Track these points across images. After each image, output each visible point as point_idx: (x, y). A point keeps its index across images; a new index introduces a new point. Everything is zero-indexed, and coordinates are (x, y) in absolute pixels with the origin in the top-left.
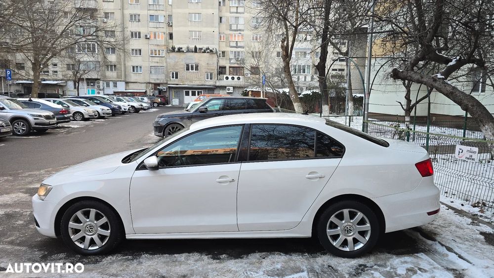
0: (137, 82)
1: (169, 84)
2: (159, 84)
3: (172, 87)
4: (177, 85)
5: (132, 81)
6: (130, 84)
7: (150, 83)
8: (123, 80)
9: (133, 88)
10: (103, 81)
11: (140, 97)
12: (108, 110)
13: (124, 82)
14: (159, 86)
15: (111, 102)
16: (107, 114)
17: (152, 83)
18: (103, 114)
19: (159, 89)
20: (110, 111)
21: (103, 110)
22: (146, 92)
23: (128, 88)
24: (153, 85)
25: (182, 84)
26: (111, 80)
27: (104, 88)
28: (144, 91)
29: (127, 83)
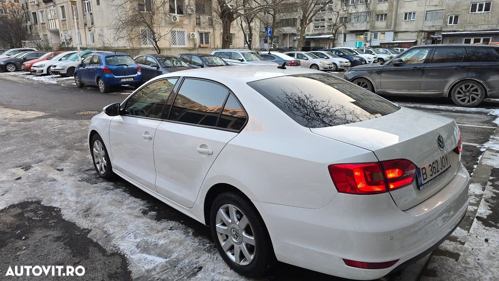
0: (407, 32)
1: (444, 32)
2: (433, 33)
3: (447, 35)
4: (455, 31)
5: (402, 31)
6: (399, 34)
7: (422, 31)
8: (392, 29)
9: (402, 38)
10: (371, 32)
11: (399, 49)
12: (347, 62)
13: (393, 33)
14: (434, 34)
15: (357, 54)
16: (345, 66)
17: (425, 32)
18: (341, 66)
19: (432, 38)
20: (349, 64)
21: (341, 62)
22: (416, 42)
23: (396, 39)
24: (426, 33)
25: (461, 30)
26: (379, 30)
27: (371, 40)
28: (414, 41)
29: (396, 33)
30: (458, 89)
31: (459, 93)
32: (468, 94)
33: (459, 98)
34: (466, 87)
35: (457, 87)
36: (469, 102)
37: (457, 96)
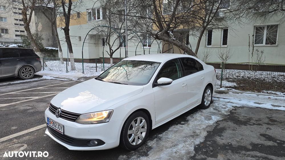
30: (22, 71)
31: (23, 73)
32: (27, 73)
33: (24, 75)
34: (26, 69)
35: (22, 70)
36: (29, 76)
37: (23, 74)
